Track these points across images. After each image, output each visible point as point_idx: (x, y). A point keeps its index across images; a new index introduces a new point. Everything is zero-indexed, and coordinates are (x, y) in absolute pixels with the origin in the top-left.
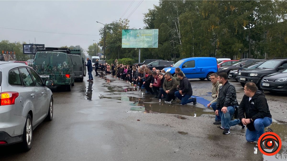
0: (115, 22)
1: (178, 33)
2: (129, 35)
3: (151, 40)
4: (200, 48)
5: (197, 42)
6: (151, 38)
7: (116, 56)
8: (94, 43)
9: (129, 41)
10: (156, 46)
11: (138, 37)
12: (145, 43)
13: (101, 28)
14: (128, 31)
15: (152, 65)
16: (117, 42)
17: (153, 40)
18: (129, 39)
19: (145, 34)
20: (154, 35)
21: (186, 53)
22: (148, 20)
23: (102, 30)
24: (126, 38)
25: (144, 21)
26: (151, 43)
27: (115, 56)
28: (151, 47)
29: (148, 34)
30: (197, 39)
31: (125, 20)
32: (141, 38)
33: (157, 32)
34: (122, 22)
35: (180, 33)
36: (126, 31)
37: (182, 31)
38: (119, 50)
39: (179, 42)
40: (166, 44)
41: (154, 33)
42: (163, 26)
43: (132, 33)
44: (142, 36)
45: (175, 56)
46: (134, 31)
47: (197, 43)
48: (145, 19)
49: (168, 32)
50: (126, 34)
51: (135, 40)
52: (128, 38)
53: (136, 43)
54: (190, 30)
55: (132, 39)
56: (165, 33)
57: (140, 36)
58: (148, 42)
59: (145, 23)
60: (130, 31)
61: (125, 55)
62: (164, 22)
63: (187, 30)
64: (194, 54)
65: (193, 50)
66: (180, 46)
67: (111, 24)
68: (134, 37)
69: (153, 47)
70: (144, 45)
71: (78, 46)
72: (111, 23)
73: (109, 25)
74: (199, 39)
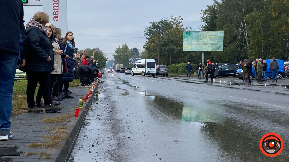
0: (164, 20)
1: (245, 34)
2: (191, 37)
3: (216, 42)
4: (271, 51)
5: (267, 44)
6: (216, 40)
7: (168, 61)
8: (124, 45)
9: (191, 44)
10: (222, 49)
11: (201, 39)
12: (209, 46)
13: (146, 28)
14: (190, 33)
15: (222, 68)
16: (170, 44)
17: (218, 42)
18: (191, 41)
19: (209, 36)
20: (219, 38)
21: (254, 57)
22: (207, 18)
23: (147, 30)
24: (188, 41)
25: (202, 19)
26: (216, 45)
27: (165, 61)
28: (216, 50)
29: (213, 36)
30: (267, 41)
31: (177, 17)
32: (204, 41)
33: (223, 34)
34: (175, 20)
35: (247, 34)
36: (188, 33)
37: (250, 33)
38: (170, 54)
39: (247, 45)
40: (231, 47)
41: (219, 35)
42: (228, 26)
43: (194, 35)
44: (206, 39)
45: (241, 60)
46: (196, 33)
47: (267, 46)
48: (204, 17)
49: (234, 33)
50: (188, 36)
51: (198, 43)
52: (189, 41)
53: (198, 46)
54: (258, 31)
55: (194, 41)
56: (230, 35)
57: (203, 38)
58: (212, 45)
59: (203, 22)
60: (192, 33)
61: (179, 60)
62: (228, 22)
63: (255, 32)
64: (264, 57)
65: (262, 53)
66: (247, 48)
67: (159, 23)
68: (197, 40)
69: (218, 50)
70: (208, 48)
71: (96, 48)
72: (159, 21)
73: (156, 23)
74: (269, 41)
